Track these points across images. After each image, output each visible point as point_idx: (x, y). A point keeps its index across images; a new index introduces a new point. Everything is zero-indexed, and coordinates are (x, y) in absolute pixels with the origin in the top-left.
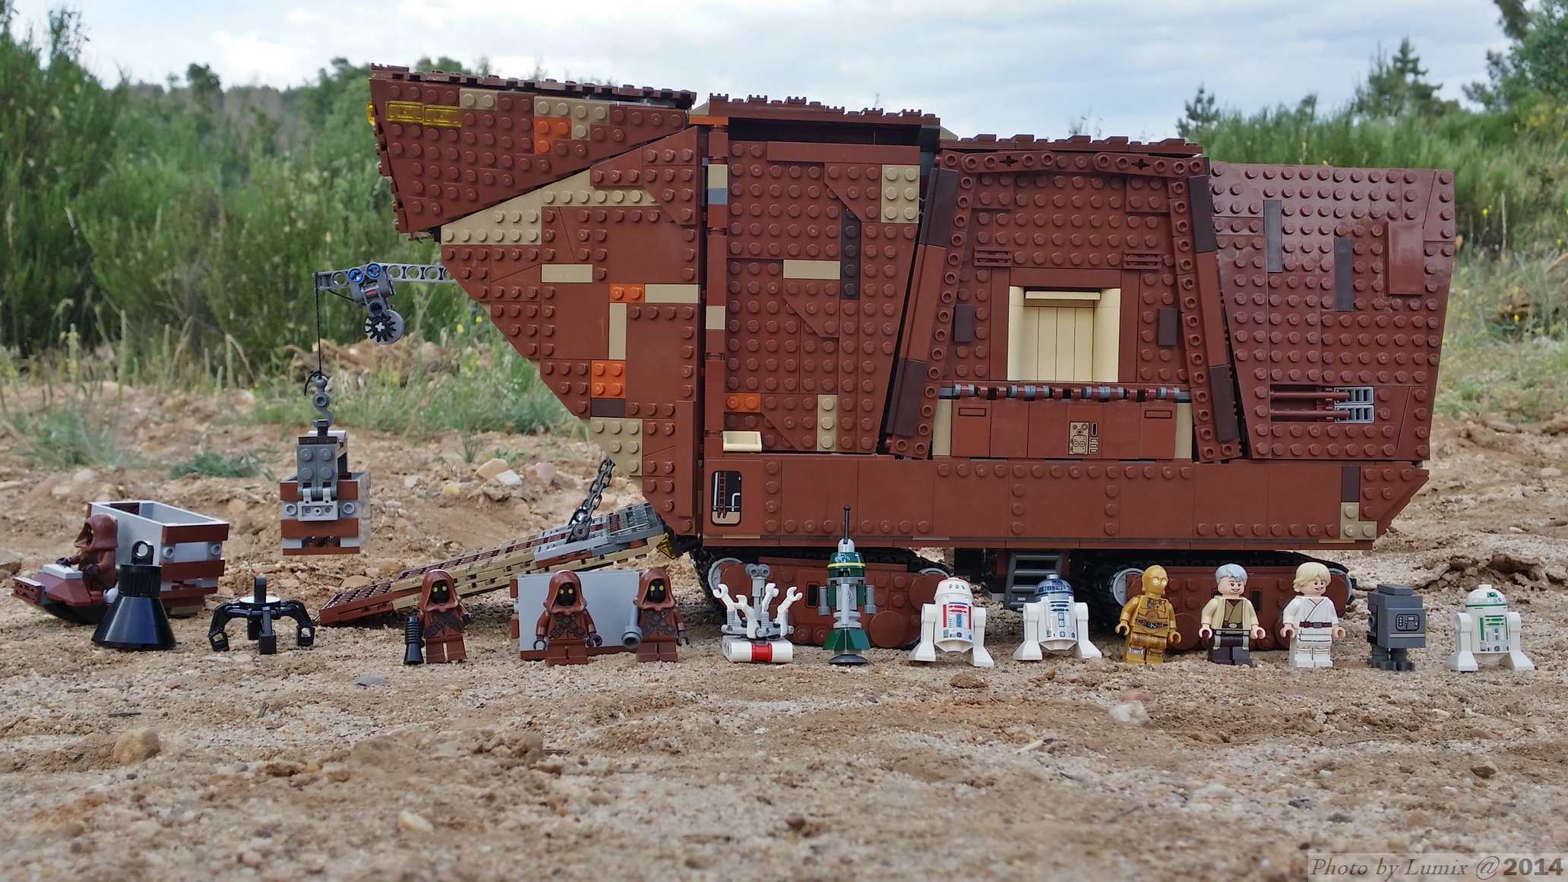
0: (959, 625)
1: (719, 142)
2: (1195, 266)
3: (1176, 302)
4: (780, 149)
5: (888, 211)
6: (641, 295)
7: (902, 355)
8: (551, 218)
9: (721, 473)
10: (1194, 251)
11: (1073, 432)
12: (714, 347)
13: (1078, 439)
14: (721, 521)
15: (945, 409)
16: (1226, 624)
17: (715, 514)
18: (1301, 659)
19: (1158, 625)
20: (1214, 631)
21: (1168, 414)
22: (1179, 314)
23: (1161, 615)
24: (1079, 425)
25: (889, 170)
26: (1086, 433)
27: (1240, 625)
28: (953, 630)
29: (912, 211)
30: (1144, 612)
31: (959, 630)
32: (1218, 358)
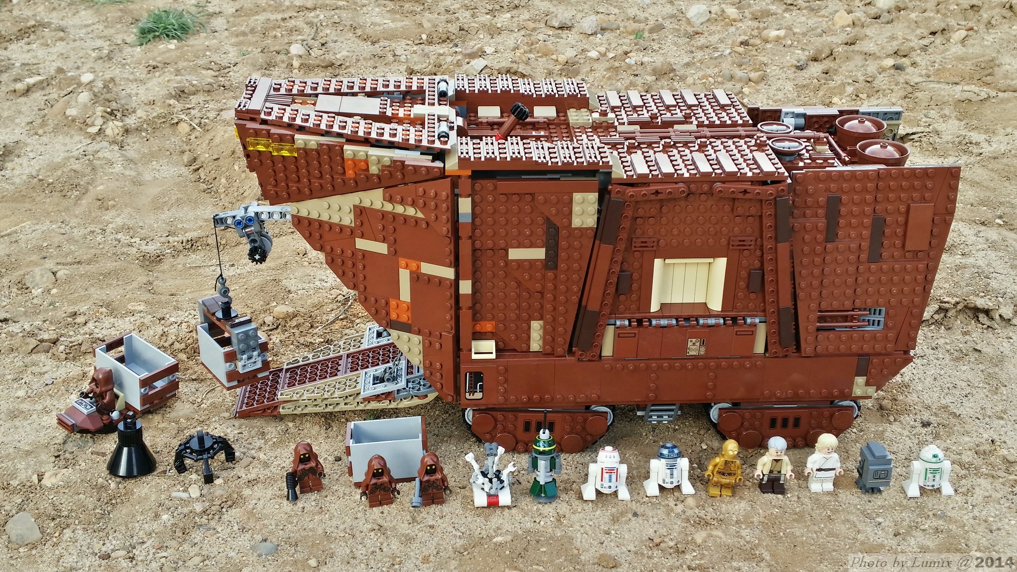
0: (610, 481)
1: (465, 185)
2: (776, 249)
3: (762, 268)
4: (505, 186)
5: (576, 222)
6: (419, 267)
7: (584, 303)
8: (360, 211)
9: (471, 373)
10: (776, 240)
11: (690, 344)
12: (465, 304)
13: (693, 347)
14: (472, 397)
15: (610, 332)
16: (771, 472)
17: (467, 394)
18: (815, 487)
19: (730, 474)
20: (764, 475)
21: (751, 333)
22: (763, 275)
23: (732, 469)
24: (694, 340)
25: (577, 197)
26: (698, 344)
27: (780, 472)
28: (606, 484)
29: (591, 221)
30: (722, 468)
31: (610, 484)
32: (786, 301)
